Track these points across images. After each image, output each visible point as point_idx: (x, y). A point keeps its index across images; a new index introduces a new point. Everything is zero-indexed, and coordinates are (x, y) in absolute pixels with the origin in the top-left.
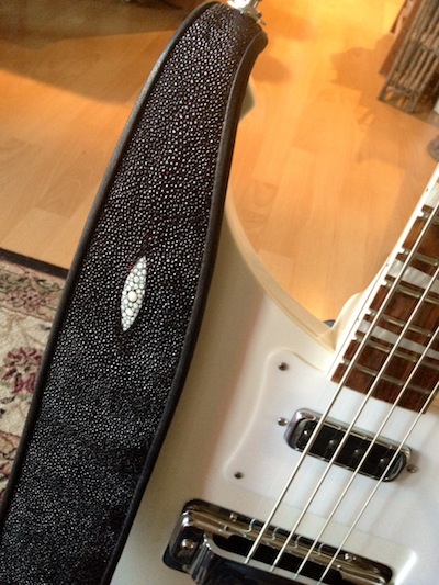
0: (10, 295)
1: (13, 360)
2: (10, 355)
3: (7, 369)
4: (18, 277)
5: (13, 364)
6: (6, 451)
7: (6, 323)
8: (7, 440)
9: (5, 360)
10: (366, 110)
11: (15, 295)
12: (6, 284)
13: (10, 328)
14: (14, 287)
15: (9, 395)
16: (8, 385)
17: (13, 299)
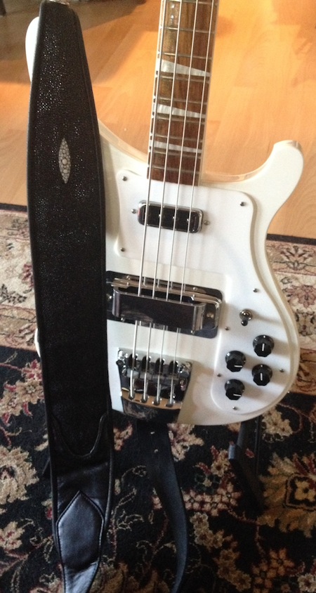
0: (21, 231)
1: (28, 268)
2: (25, 266)
3: (25, 274)
4: (24, 219)
5: (28, 271)
6: (30, 318)
7: (20, 248)
8: (29, 312)
9: (23, 269)
10: (304, 40)
11: (24, 230)
12: (17, 225)
13: (24, 250)
14: (23, 226)
15: (28, 289)
16: (26, 283)
17: (23, 233)
